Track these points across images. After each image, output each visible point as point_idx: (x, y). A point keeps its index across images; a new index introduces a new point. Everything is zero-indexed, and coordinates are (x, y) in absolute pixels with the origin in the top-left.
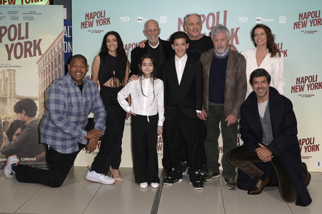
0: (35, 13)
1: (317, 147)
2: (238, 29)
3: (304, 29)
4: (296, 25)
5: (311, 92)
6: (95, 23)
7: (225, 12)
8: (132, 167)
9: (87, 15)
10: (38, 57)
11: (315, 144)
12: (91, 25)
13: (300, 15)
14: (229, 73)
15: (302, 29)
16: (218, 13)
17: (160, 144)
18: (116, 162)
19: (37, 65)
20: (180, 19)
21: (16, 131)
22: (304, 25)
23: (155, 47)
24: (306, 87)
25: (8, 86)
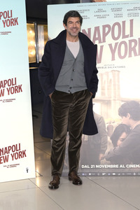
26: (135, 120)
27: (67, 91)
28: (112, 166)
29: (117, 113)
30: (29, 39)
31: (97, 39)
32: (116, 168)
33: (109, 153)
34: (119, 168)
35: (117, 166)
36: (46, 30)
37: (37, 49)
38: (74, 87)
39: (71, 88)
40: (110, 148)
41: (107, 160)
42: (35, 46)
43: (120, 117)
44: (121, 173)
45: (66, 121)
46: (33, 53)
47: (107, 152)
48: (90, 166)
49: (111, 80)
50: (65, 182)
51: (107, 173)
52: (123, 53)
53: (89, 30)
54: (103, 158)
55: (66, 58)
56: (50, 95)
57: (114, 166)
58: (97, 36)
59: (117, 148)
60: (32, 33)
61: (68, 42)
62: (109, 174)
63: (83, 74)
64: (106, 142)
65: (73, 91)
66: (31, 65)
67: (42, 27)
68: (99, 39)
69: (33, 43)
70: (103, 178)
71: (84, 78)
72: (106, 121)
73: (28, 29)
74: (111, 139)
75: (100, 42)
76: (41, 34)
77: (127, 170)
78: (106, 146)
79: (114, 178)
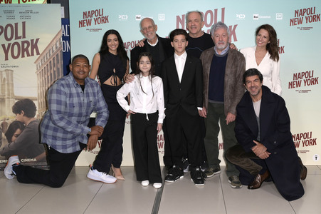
0: (31, 12)
1: (315, 141)
2: (236, 26)
3: (300, 26)
4: (293, 22)
5: (307, 88)
6: (93, 22)
7: (223, 9)
8: (133, 165)
9: (85, 14)
10: (36, 56)
11: (312, 138)
12: (89, 23)
13: (296, 12)
14: (228, 71)
15: (298, 26)
16: (216, 10)
17: (161, 142)
18: (117, 161)
19: (35, 65)
20: (178, 17)
21: (15, 131)
22: (300, 22)
23: (154, 45)
24: (303, 83)
25: (6, 86)
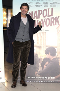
26: (53, 56)
27: (20, 41)
28: (41, 78)
29: (44, 52)
30: (4, 16)
31: (36, 17)
32: (43, 79)
33: (40, 71)
34: (44, 79)
35: (43, 78)
36: (12, 12)
37: (7, 21)
38: (24, 39)
39: (23, 39)
40: (40, 69)
41: (39, 75)
42: (7, 19)
43: (46, 54)
44: (45, 81)
45: (20, 56)
46: (5, 23)
47: (39, 71)
48: (31, 77)
49: (42, 36)
50: (19, 85)
51: (39, 81)
52: (48, 24)
53: (32, 12)
54: (37, 74)
55: (21, 25)
56: (13, 43)
57: (42, 78)
58: (36, 15)
59: (44, 69)
60: (5, 13)
61: (22, 17)
62: (40, 81)
63: (29, 33)
64: (39, 66)
65: (24, 41)
66: (4, 28)
67: (10, 10)
68: (37, 17)
69: (5, 18)
70: (37, 83)
71: (29, 35)
72: (39, 56)
73: (3, 11)
74: (41, 64)
75: (37, 18)
76: (9, 14)
77: (48, 80)
78: (39, 68)
79: (42, 83)
